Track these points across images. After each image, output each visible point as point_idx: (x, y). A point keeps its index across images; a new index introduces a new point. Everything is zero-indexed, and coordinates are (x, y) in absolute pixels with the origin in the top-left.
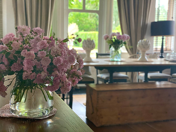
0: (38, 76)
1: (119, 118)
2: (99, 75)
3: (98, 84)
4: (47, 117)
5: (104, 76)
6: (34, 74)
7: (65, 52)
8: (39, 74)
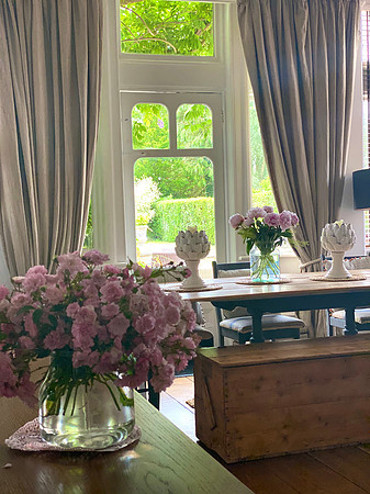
0: (103, 357)
1: (285, 438)
2: (225, 323)
3: (222, 346)
4: (124, 446)
5: (238, 324)
6: (96, 353)
7: (158, 303)
8: (106, 353)
